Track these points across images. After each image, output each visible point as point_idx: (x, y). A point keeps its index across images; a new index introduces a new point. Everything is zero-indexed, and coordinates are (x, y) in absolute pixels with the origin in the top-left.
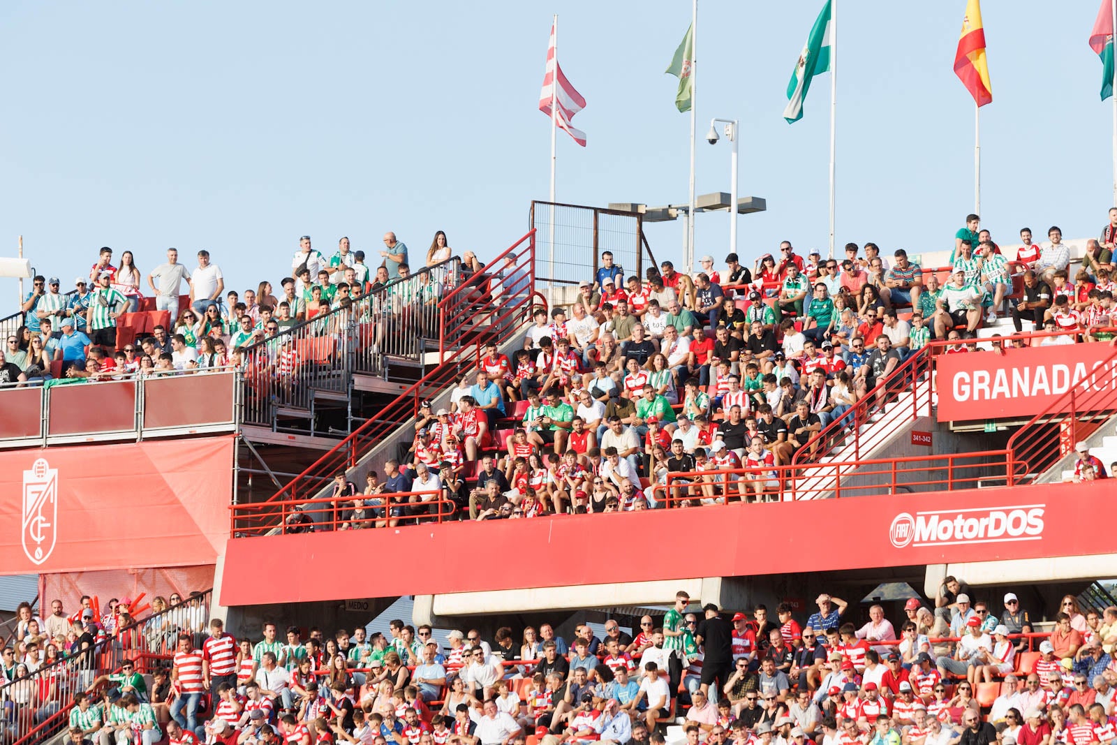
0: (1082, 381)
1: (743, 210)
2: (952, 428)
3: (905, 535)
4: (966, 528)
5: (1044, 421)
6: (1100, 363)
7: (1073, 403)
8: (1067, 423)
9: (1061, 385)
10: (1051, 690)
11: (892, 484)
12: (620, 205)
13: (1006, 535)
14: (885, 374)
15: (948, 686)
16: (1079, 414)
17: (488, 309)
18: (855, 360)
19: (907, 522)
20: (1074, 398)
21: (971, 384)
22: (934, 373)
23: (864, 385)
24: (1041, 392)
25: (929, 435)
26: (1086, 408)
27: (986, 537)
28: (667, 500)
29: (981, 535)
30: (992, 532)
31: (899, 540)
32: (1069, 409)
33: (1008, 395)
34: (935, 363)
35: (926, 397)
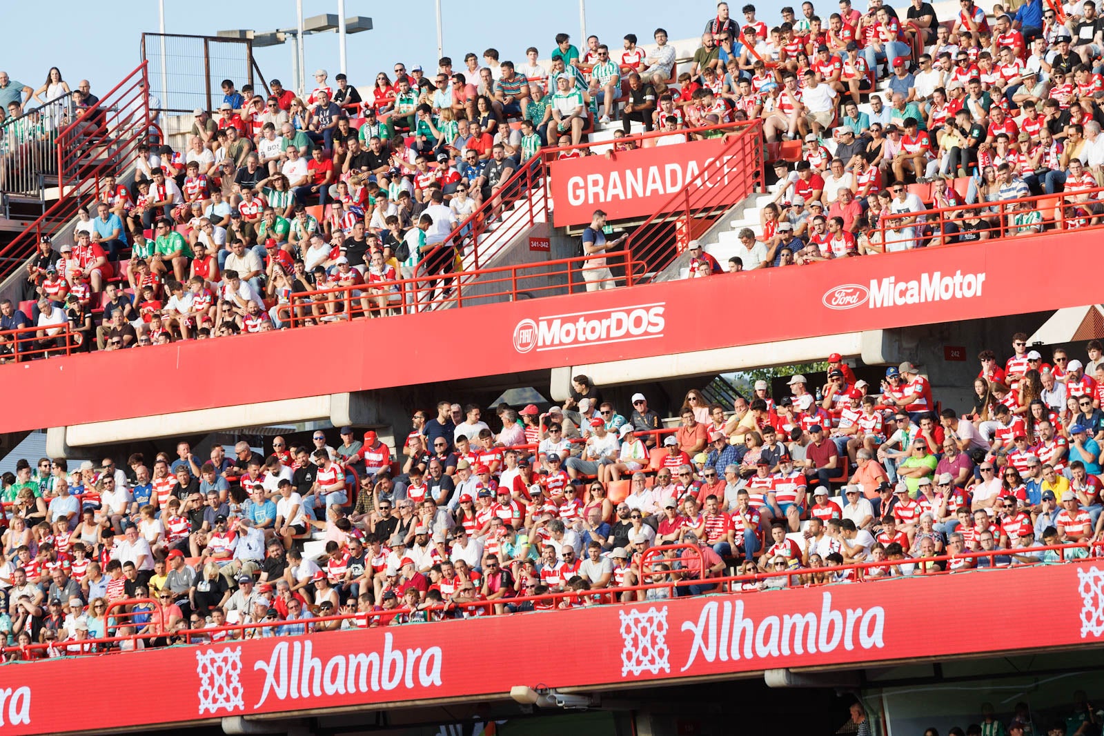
0: (695, 179)
1: (351, 30)
2: (569, 232)
3: (529, 341)
4: (588, 330)
5: (660, 221)
6: (711, 160)
7: (687, 200)
8: (682, 221)
9: (674, 184)
10: (681, 484)
11: (514, 291)
12: (228, 32)
13: (628, 334)
14: (500, 183)
15: (578, 486)
16: (694, 211)
17: (104, 142)
18: (470, 172)
19: (531, 327)
20: (688, 196)
21: (586, 188)
22: (549, 179)
23: (480, 196)
24: (655, 192)
25: (547, 240)
26: (700, 205)
27: (608, 338)
28: (291, 319)
29: (604, 336)
30: (614, 333)
31: (522, 345)
32: (683, 207)
33: (622, 197)
34: (548, 169)
35: (542, 203)
